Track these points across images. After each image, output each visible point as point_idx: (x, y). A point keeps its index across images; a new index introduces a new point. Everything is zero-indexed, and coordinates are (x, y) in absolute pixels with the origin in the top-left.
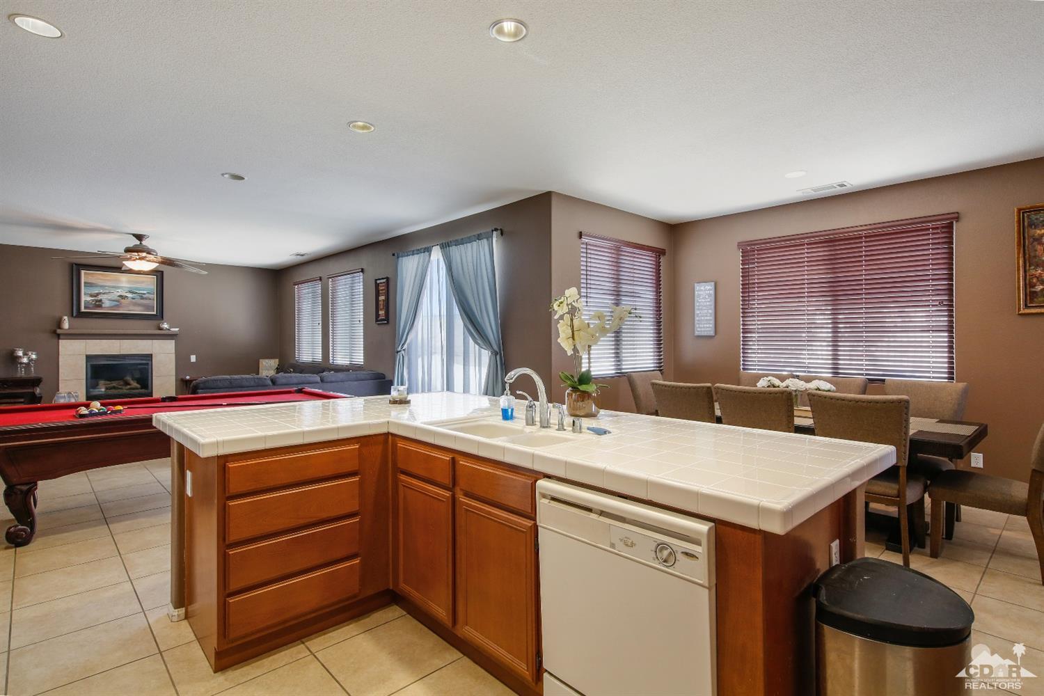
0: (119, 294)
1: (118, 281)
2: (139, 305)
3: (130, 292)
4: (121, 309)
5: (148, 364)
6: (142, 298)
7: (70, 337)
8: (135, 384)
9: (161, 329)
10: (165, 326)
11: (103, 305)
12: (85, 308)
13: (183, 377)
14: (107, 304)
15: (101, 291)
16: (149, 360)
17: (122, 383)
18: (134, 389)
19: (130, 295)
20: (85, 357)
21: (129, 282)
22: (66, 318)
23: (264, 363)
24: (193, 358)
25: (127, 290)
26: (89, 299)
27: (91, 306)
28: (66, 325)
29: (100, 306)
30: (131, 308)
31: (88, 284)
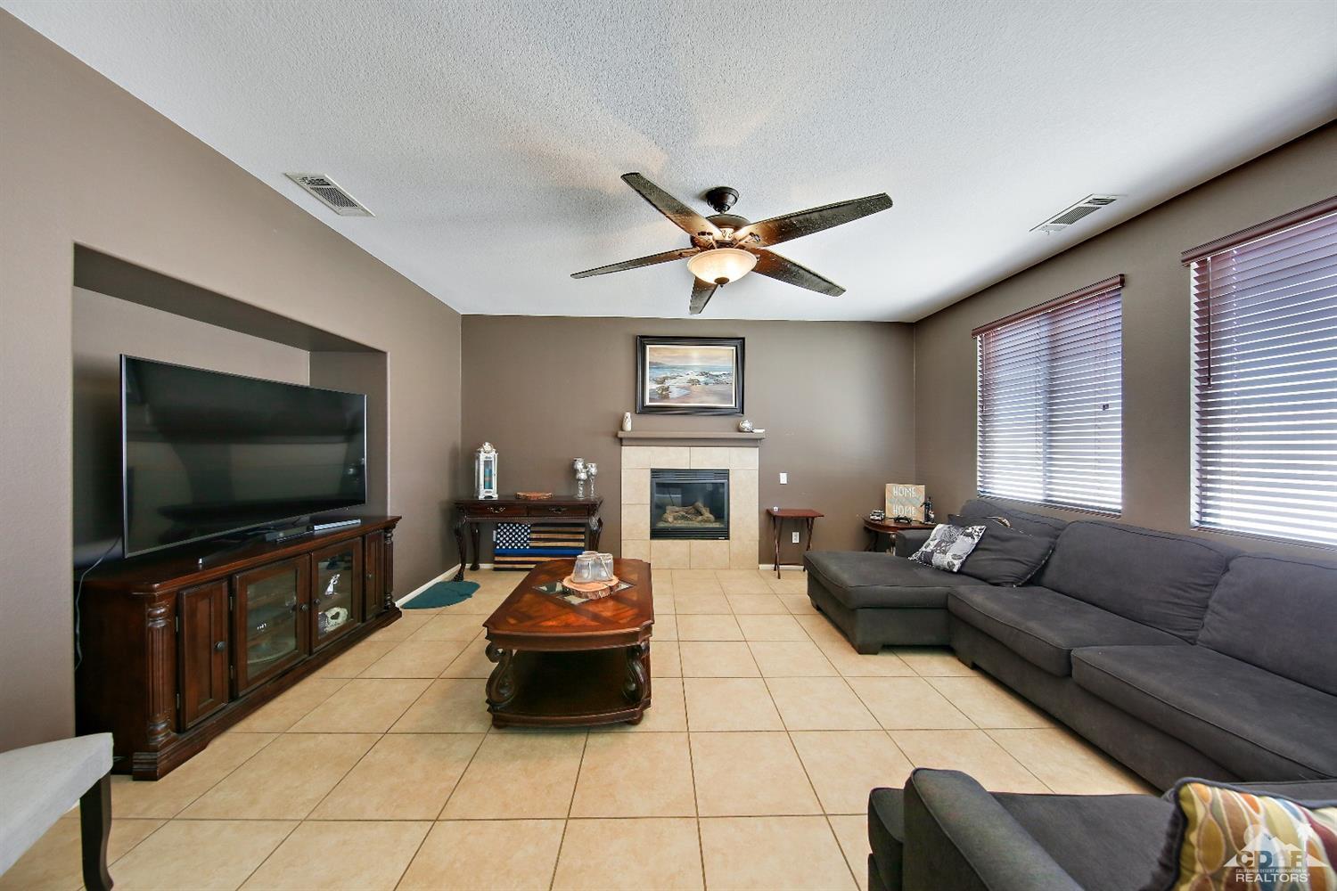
0: (689, 377)
1: (686, 357)
2: (715, 393)
3: (702, 374)
4: (691, 400)
5: (723, 484)
6: (718, 383)
7: (634, 443)
8: (707, 514)
9: (740, 430)
10: (746, 425)
11: (671, 396)
12: (651, 400)
13: (769, 508)
14: (675, 393)
15: (669, 375)
16: (724, 479)
17: (693, 511)
18: (706, 521)
19: (702, 379)
20: (649, 472)
21: (701, 359)
22: (628, 414)
23: (895, 492)
24: (783, 478)
25: (700, 370)
26: (655, 386)
27: (656, 397)
28: (628, 426)
29: (666, 397)
30: (705, 398)
31: (655, 366)
